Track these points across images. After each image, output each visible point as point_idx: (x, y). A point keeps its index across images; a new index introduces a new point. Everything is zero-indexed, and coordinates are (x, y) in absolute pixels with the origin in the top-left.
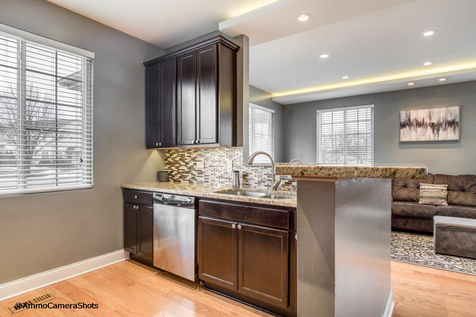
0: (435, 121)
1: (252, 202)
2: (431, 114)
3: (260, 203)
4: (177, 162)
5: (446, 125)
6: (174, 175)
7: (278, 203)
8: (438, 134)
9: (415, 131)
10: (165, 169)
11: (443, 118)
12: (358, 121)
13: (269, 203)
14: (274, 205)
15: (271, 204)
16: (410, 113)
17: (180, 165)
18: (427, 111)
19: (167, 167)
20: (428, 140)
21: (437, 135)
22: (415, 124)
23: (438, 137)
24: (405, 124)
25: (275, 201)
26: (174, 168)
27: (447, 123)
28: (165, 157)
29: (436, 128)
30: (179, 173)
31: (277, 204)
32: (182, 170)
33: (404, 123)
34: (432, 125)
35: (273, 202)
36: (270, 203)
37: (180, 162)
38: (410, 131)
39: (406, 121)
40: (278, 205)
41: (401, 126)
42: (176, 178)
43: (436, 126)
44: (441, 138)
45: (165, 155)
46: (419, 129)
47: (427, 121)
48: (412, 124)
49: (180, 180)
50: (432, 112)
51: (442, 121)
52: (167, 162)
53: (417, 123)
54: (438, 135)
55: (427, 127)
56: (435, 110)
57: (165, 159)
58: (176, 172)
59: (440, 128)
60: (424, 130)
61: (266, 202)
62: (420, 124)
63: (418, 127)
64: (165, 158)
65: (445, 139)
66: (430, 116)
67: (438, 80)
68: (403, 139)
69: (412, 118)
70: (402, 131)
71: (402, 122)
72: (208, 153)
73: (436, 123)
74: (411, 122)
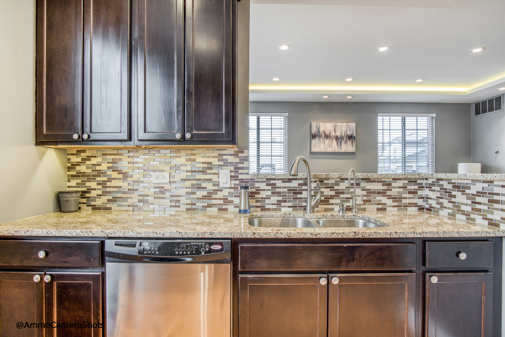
0: (338, 134)
1: (360, 236)
2: (336, 128)
3: (374, 236)
4: (100, 173)
5: (346, 139)
6: (93, 197)
7: (405, 233)
8: (341, 146)
9: (323, 142)
10: (69, 187)
11: (344, 132)
12: (271, 129)
13: (390, 235)
14: (398, 237)
15: (394, 237)
16: (319, 125)
17: (110, 180)
18: (333, 124)
19: (73, 183)
20: (333, 151)
22: (324, 136)
23: (341, 149)
24: (316, 135)
25: (399, 231)
26: (93, 185)
27: (347, 137)
28: (68, 163)
29: (339, 141)
30: (104, 194)
31: (403, 235)
32: (113, 187)
33: (314, 134)
34: (337, 138)
35: (396, 233)
36: (392, 235)
37: (108, 173)
38: (319, 142)
39: (316, 132)
40: (405, 237)
41: (312, 137)
42: (98, 202)
43: (339, 139)
44: (343, 150)
45: (69, 159)
46: (327, 141)
47: (333, 134)
48: (321, 136)
49: (108, 206)
50: (336, 126)
51: (343, 134)
52: (74, 173)
53: (325, 134)
55: (333, 140)
56: (339, 124)
57: (69, 168)
58: (100, 192)
59: (342, 141)
60: (330, 142)
61: (384, 234)
62: (327, 137)
63: (326, 139)
64: (69, 165)
65: (345, 151)
66: (335, 129)
67: (346, 98)
68: (314, 150)
69: (321, 130)
70: (313, 141)
71: (313, 133)
72: (177, 157)
73: (339, 136)
74: (321, 133)
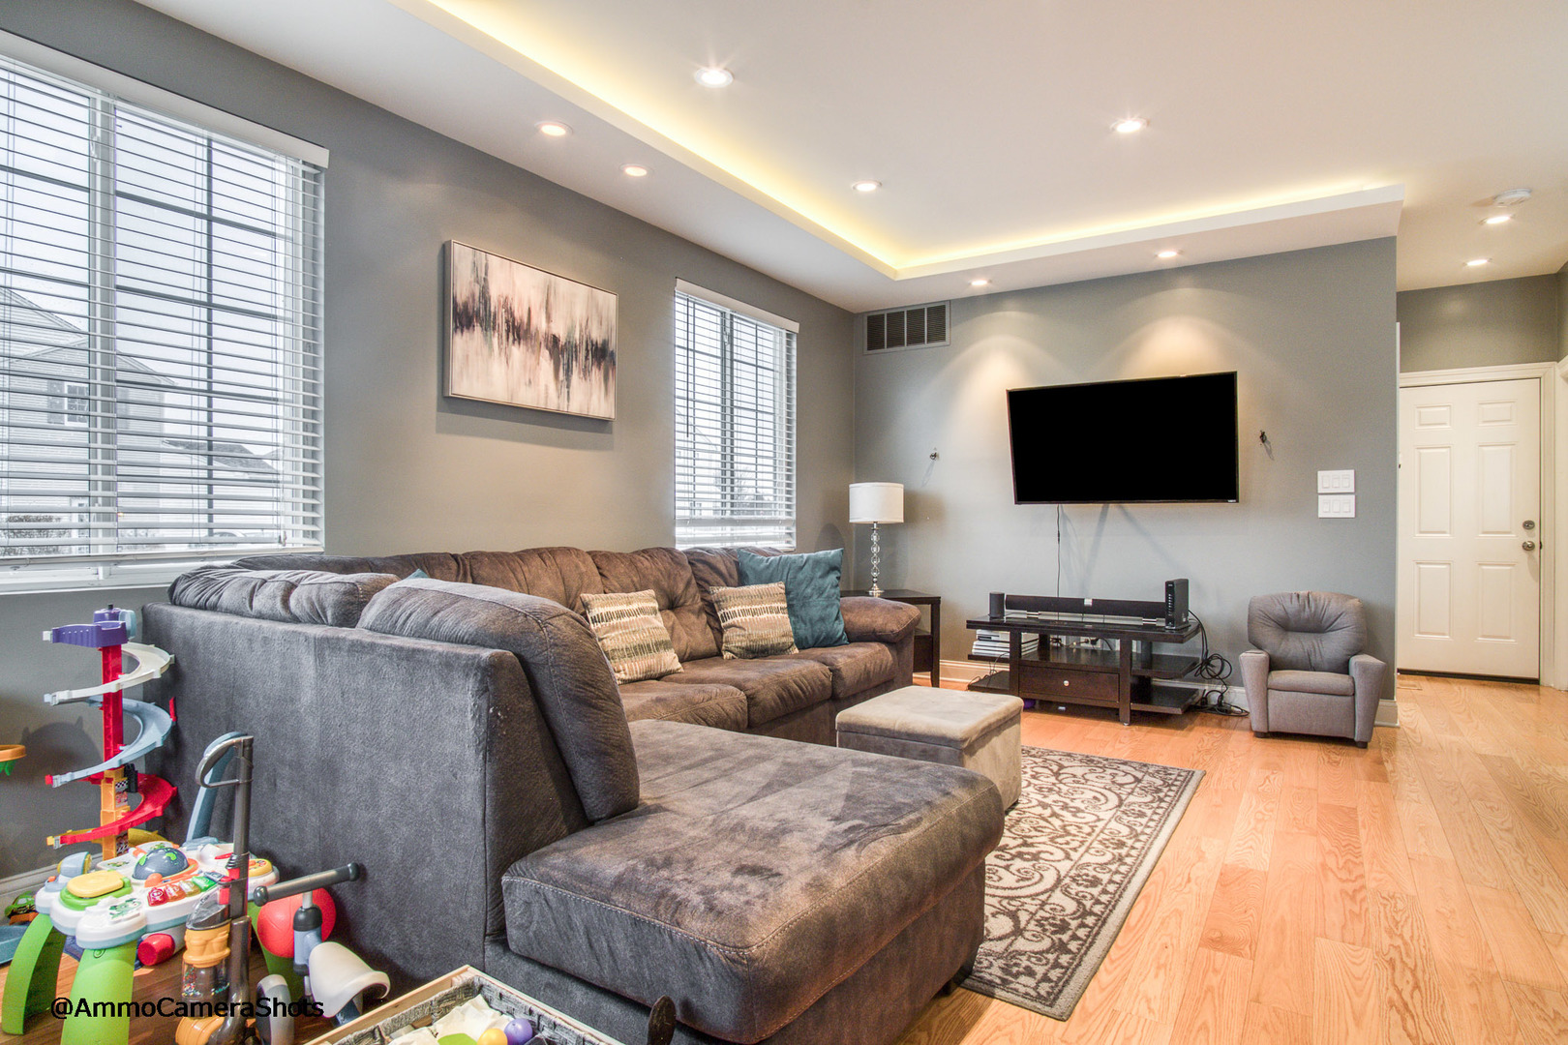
0: (559, 328)
2: (551, 299)
5: (586, 358)
8: (568, 386)
9: (503, 354)
11: (581, 326)
16: (487, 266)
18: (539, 277)
20: (541, 405)
21: (566, 390)
22: (505, 327)
23: (568, 399)
24: (470, 311)
27: (589, 348)
29: (563, 360)
33: (466, 306)
34: (553, 346)
38: (485, 350)
39: (474, 300)
41: (452, 320)
43: (562, 352)
44: (575, 407)
46: (517, 353)
47: (540, 323)
48: (494, 323)
50: (552, 291)
51: (577, 336)
53: (511, 320)
54: (568, 392)
55: (540, 351)
56: (563, 286)
59: (574, 363)
60: (530, 359)
62: (517, 331)
63: (514, 340)
65: (584, 412)
66: (547, 302)
68: (458, 386)
69: (494, 293)
70: (460, 344)
71: (459, 300)
73: (562, 339)
74: (492, 309)
